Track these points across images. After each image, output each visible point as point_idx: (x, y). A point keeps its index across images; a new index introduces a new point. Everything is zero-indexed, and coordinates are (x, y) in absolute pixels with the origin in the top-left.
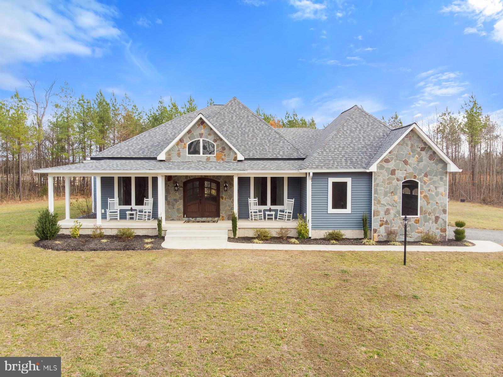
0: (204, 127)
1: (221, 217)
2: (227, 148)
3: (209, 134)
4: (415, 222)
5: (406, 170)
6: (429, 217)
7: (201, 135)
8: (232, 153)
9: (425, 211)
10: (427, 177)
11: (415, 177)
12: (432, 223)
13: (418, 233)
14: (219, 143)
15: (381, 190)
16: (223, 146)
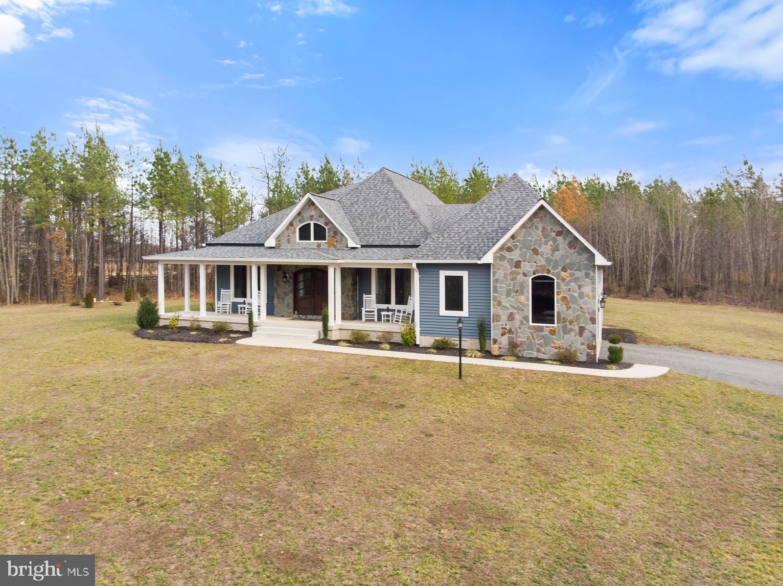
0: (314, 209)
2: (338, 234)
3: (320, 217)
4: (549, 333)
5: (535, 262)
6: (570, 327)
7: (311, 218)
8: (343, 240)
9: (563, 319)
10: (565, 272)
11: (549, 271)
12: (575, 336)
13: (556, 348)
14: (330, 228)
15: (503, 287)
16: (334, 231)
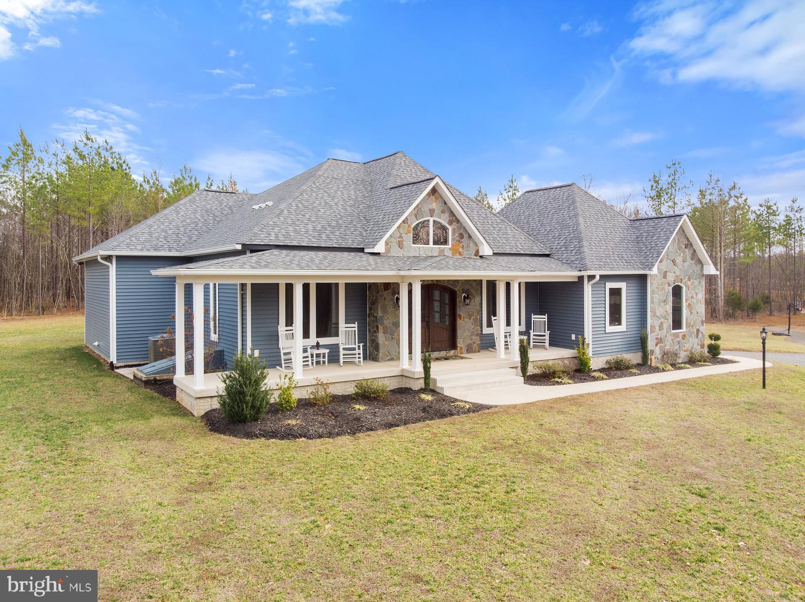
0: (436, 199)
1: (459, 349)
2: (466, 236)
3: (443, 212)
4: (682, 338)
5: (674, 272)
6: (692, 330)
7: (432, 212)
8: (472, 244)
9: (689, 324)
10: (689, 281)
11: (681, 281)
12: (695, 338)
13: (685, 351)
14: (456, 227)
15: (656, 298)
16: (461, 232)
